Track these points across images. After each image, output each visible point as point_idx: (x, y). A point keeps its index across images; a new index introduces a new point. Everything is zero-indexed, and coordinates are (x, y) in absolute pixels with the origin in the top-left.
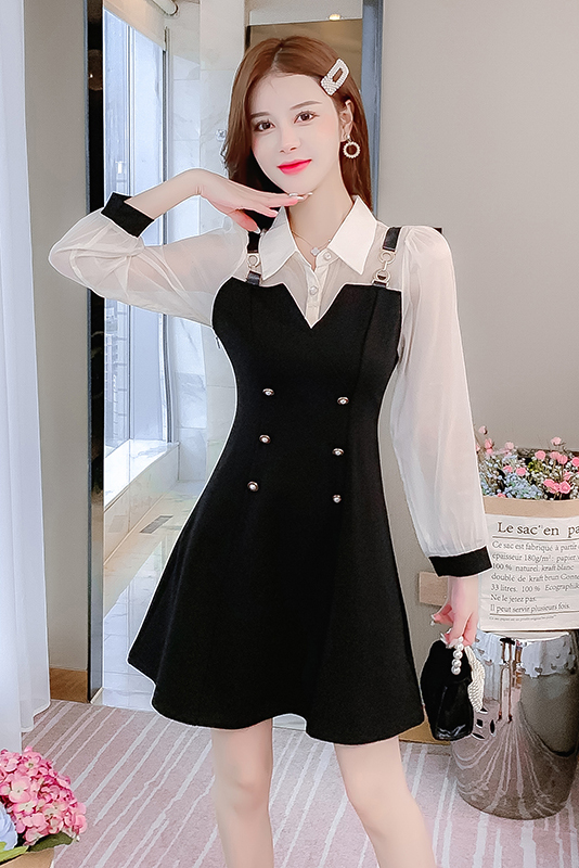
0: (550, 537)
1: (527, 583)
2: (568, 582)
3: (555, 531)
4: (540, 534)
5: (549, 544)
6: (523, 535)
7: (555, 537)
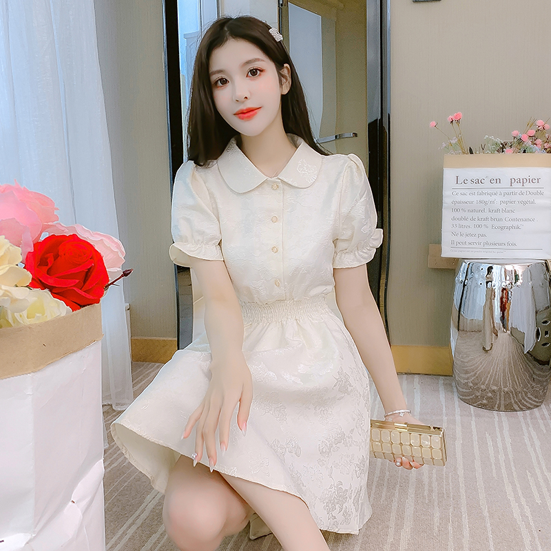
0: (495, 185)
1: (477, 222)
2: (509, 224)
3: (498, 180)
4: (487, 183)
5: (495, 191)
6: (474, 185)
7: (498, 185)
